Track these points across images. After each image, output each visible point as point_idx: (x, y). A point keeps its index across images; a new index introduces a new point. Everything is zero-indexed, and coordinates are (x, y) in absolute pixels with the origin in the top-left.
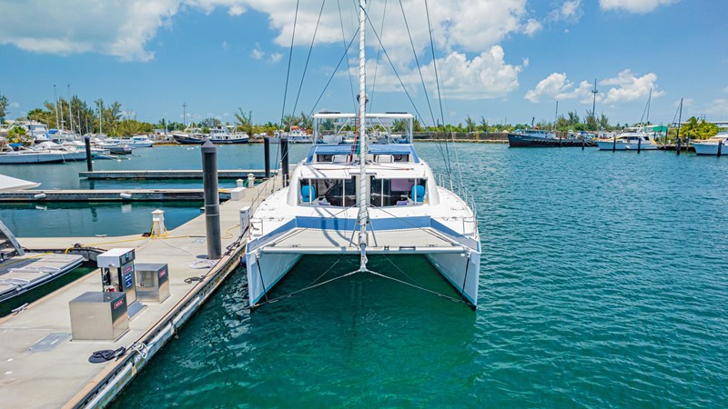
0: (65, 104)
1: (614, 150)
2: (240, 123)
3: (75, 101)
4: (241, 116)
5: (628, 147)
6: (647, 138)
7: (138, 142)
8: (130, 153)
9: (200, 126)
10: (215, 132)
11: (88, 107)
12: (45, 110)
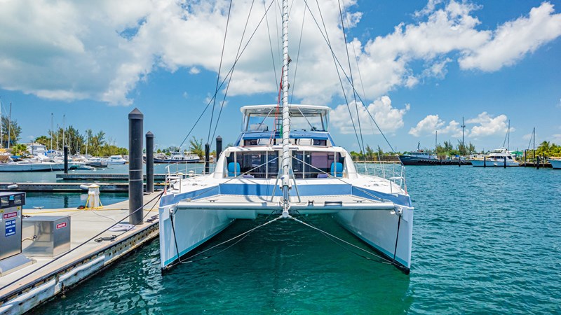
0: (61, 131)
1: (485, 166)
2: (194, 147)
3: (71, 130)
4: (194, 143)
5: (496, 164)
6: (510, 157)
7: (114, 160)
8: (106, 166)
9: (164, 151)
10: (174, 154)
11: (80, 134)
12: (48, 137)
